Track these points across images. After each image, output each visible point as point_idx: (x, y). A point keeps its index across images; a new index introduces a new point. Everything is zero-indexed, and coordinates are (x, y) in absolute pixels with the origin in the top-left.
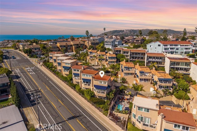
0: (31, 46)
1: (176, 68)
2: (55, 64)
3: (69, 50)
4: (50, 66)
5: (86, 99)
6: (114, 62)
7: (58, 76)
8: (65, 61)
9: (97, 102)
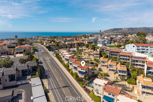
0: (50, 44)
1: (136, 64)
2: (62, 57)
3: (73, 47)
4: (59, 57)
5: (74, 78)
6: (98, 57)
7: (62, 64)
8: (66, 56)
9: (79, 80)
